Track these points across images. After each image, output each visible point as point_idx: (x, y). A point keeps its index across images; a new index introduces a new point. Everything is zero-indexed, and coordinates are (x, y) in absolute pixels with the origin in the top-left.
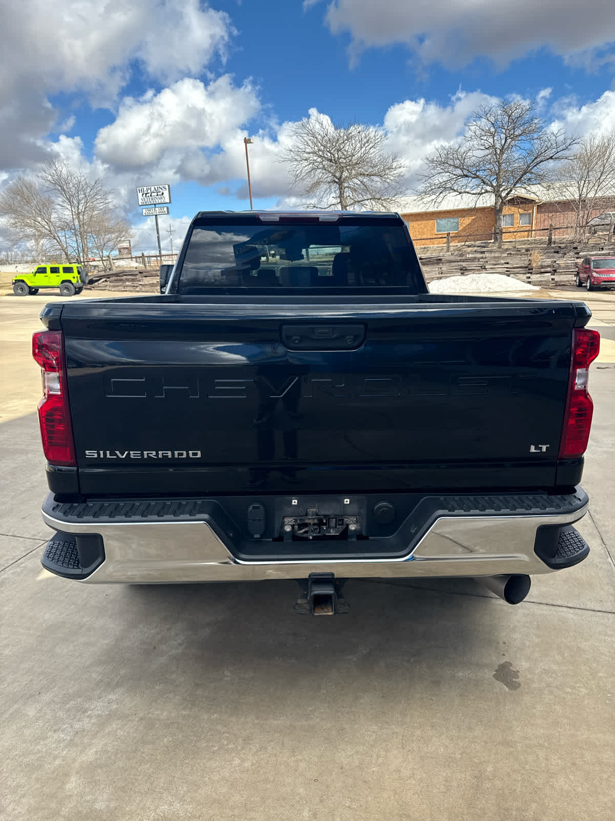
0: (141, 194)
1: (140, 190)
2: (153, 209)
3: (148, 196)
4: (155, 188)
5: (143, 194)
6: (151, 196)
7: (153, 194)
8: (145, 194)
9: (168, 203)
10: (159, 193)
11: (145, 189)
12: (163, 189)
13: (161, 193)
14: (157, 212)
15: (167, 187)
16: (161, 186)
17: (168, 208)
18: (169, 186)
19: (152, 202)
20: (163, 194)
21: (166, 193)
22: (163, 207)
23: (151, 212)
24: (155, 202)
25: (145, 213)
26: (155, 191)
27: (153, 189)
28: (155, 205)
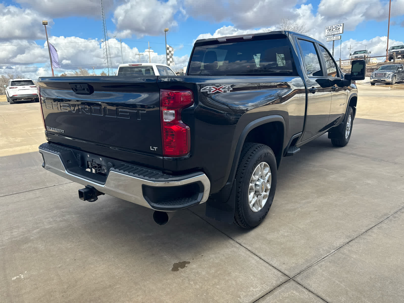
0: (327, 30)
1: (327, 28)
2: (333, 37)
3: (331, 31)
4: (335, 26)
5: (328, 30)
6: (332, 30)
7: (334, 29)
8: (329, 30)
9: (341, 33)
10: (337, 29)
11: (330, 27)
12: (340, 26)
13: (338, 29)
14: (335, 39)
15: (342, 25)
16: (338, 25)
17: (341, 36)
18: (343, 24)
19: (332, 34)
20: (339, 29)
21: (341, 28)
22: (338, 36)
23: (331, 39)
24: (334, 34)
25: (328, 40)
26: (335, 28)
27: (334, 26)
28: (334, 35)
